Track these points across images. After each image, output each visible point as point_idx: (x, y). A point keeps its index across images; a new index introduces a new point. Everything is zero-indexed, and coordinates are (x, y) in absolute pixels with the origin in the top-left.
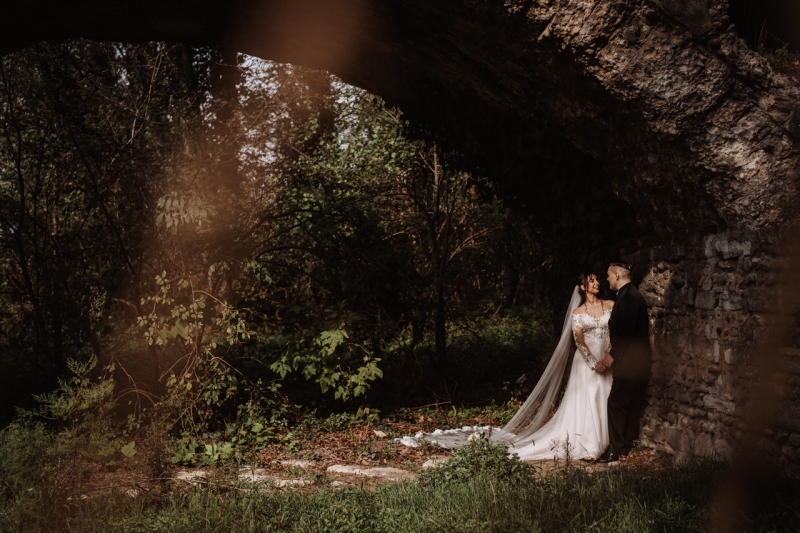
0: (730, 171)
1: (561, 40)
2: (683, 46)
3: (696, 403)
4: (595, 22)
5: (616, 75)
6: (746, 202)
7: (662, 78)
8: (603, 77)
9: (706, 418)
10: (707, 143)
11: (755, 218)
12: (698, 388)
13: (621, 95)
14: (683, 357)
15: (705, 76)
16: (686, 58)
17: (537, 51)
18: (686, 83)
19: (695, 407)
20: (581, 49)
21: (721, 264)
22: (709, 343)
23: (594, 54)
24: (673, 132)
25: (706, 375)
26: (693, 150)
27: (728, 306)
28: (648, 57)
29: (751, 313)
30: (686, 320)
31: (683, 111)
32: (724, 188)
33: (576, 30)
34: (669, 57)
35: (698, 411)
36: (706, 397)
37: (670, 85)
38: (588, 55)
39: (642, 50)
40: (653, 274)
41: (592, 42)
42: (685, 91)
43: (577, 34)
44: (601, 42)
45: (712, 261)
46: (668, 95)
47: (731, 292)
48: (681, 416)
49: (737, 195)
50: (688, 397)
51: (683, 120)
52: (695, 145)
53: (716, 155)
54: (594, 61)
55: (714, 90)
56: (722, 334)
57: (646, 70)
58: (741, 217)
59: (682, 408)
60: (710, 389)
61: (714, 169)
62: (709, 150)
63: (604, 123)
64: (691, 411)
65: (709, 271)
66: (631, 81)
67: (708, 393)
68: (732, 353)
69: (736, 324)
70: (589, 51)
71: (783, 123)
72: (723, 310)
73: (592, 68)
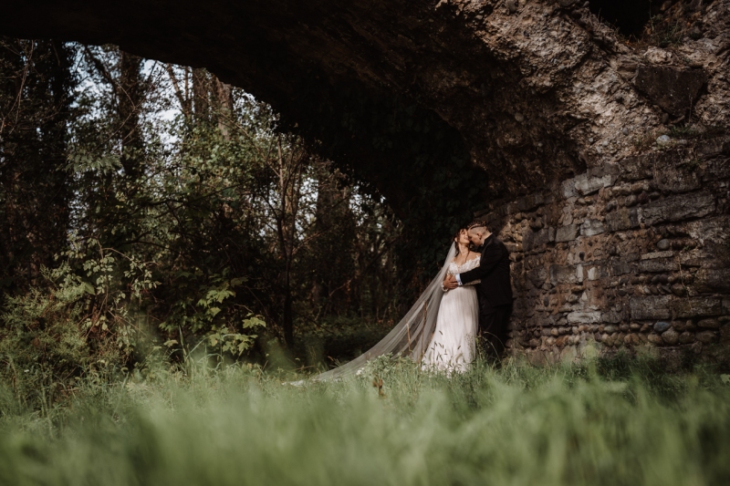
0: (591, 118)
1: (456, 7)
2: (553, 15)
3: (559, 323)
5: (500, 38)
6: (606, 143)
7: (537, 40)
8: (490, 41)
9: (570, 333)
10: (573, 94)
11: (613, 155)
12: (562, 309)
13: (503, 55)
14: (545, 287)
15: (571, 39)
16: (555, 24)
17: (431, 20)
18: (556, 44)
19: (557, 327)
20: (472, 15)
21: (582, 201)
22: (572, 268)
23: (482, 20)
24: (548, 84)
25: (569, 297)
26: (562, 100)
27: (590, 233)
28: (526, 23)
29: (613, 233)
30: (548, 255)
31: (556, 66)
32: (586, 133)
34: (542, 23)
35: (561, 329)
36: (570, 315)
37: (545, 45)
38: (477, 20)
39: (521, 17)
40: (509, 225)
41: (482, 9)
42: (557, 49)
43: (469, 2)
44: (488, 10)
45: (572, 200)
46: (543, 53)
47: (592, 221)
48: (544, 338)
49: (597, 138)
50: (552, 320)
51: (556, 74)
52: (564, 95)
53: (581, 105)
54: (482, 26)
55: (579, 50)
56: (585, 258)
57: (525, 33)
58: (601, 155)
59: (545, 331)
60: (574, 307)
61: (579, 117)
62: (575, 100)
63: (476, 90)
64: (555, 331)
65: (568, 209)
66: (513, 42)
67: (572, 311)
68: (597, 270)
69: (599, 246)
70: (479, 17)
71: (630, 80)
72: (585, 237)
73: (480, 33)
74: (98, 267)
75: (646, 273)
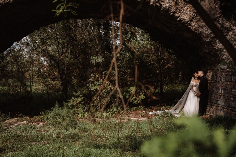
0: (222, 49)
1: (182, 20)
4: (190, 16)
5: (195, 28)
6: (226, 56)
7: (205, 28)
8: (192, 28)
9: (219, 106)
10: (216, 43)
11: (228, 60)
12: (217, 100)
13: (196, 32)
14: (214, 92)
19: (217, 104)
20: (187, 22)
21: (221, 71)
22: (219, 89)
23: (190, 23)
24: (208, 41)
25: (219, 97)
26: (213, 45)
27: (223, 80)
28: (202, 24)
29: (227, 82)
30: (215, 84)
31: (210, 36)
32: (221, 53)
33: (185, 18)
35: (217, 105)
37: (207, 30)
38: (188, 24)
39: (201, 22)
40: (208, 73)
41: (189, 21)
43: (186, 19)
44: (191, 21)
46: (207, 32)
47: (223, 77)
48: (214, 106)
49: (224, 55)
50: (215, 102)
51: (210, 38)
52: (213, 43)
53: (219, 46)
54: (190, 25)
56: (222, 87)
57: (202, 27)
58: (225, 60)
59: (214, 104)
60: (219, 100)
61: (218, 49)
62: (217, 45)
63: (195, 38)
64: (216, 105)
65: (219, 72)
66: (198, 29)
67: (219, 101)
68: (224, 91)
69: (224, 84)
71: (234, 38)
72: (222, 81)
73: (190, 27)
74: (98, 83)
75: (233, 95)
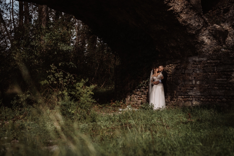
0: (203, 42)
1: (174, 11)
2: (196, 15)
3: (185, 95)
4: (181, 7)
5: (183, 20)
6: (206, 49)
7: (193, 21)
8: (180, 20)
10: (199, 36)
11: (207, 52)
12: (186, 91)
13: (183, 24)
14: (180, 85)
15: (200, 21)
16: (197, 17)
18: (197, 23)
20: (177, 13)
21: (195, 63)
24: (194, 33)
25: (189, 88)
27: (198, 72)
28: (190, 16)
29: (206, 73)
30: (181, 77)
31: (197, 29)
32: (200, 46)
34: (194, 17)
36: (189, 93)
37: (194, 23)
42: (197, 24)
43: (178, 10)
44: (181, 12)
45: (192, 63)
46: (194, 25)
47: (199, 69)
48: (179, 98)
49: (203, 48)
50: (182, 94)
51: (197, 30)
52: (197, 36)
53: (200, 39)
54: (179, 16)
55: (202, 25)
56: (196, 78)
57: (190, 19)
58: (204, 52)
59: (179, 96)
60: (191, 91)
61: (199, 42)
63: (167, 31)
65: (190, 65)
66: (187, 21)
68: (200, 82)
69: (201, 76)
70: (179, 14)
71: (212, 33)
72: (196, 73)
73: (178, 18)
